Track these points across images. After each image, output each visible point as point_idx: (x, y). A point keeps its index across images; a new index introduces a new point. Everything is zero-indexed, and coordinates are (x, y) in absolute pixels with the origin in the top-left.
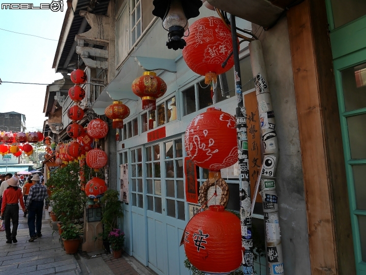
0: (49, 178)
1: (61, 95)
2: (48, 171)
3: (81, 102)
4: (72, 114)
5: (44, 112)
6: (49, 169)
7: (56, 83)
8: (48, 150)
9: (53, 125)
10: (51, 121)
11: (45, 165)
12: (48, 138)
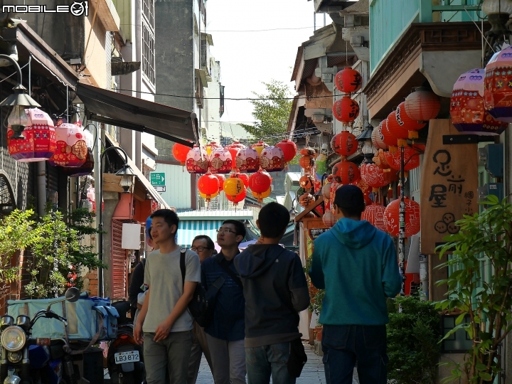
0: (310, 254)
1: (330, 65)
2: (309, 239)
3: (353, 123)
4: (338, 147)
5: (294, 78)
6: (311, 235)
7: (318, 38)
8: (307, 182)
9: (317, 114)
10: (311, 104)
11: (301, 224)
12: (306, 153)
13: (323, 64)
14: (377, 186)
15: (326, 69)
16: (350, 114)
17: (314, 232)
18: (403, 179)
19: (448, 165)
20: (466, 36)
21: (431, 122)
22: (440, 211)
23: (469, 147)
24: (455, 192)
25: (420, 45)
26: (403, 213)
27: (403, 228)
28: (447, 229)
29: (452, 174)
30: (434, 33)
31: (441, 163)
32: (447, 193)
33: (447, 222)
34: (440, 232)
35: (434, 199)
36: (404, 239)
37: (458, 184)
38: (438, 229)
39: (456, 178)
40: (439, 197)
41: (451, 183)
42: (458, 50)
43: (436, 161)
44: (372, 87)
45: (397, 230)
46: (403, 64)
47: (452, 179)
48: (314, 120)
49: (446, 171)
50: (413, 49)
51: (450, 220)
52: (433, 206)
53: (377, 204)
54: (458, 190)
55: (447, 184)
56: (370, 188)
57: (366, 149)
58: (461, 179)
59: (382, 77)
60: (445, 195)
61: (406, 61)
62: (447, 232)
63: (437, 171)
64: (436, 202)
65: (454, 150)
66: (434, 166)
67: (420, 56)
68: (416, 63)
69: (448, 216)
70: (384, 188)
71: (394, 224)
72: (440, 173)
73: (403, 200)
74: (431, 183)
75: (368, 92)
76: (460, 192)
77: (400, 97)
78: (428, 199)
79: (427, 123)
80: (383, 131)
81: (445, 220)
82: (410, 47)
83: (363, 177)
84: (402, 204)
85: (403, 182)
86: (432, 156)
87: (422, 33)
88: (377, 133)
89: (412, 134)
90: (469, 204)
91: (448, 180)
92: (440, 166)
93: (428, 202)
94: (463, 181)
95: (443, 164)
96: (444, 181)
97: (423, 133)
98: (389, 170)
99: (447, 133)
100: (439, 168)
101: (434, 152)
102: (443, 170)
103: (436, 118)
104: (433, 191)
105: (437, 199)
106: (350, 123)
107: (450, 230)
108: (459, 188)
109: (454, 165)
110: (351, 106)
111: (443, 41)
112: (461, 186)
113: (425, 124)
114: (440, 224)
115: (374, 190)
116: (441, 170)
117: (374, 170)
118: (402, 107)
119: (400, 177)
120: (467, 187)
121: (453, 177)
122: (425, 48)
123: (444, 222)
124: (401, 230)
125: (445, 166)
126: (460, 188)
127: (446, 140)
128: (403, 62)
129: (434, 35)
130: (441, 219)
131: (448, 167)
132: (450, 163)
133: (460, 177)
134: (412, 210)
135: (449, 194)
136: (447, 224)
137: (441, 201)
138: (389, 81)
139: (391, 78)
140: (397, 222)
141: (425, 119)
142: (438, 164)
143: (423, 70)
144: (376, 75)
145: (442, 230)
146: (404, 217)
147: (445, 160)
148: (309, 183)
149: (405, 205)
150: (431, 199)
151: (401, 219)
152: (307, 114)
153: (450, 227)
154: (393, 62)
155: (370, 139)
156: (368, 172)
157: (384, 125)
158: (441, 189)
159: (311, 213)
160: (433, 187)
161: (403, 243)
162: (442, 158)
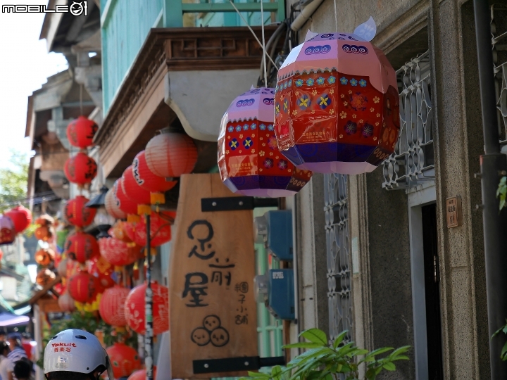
1: (66, 117)
3: (90, 185)
4: (72, 216)
6: (48, 319)
7: (51, 85)
8: (44, 257)
9: (55, 177)
10: (48, 165)
11: (37, 308)
12: (43, 223)
13: (57, 115)
14: (120, 263)
15: (61, 122)
16: (86, 175)
17: (52, 315)
18: (150, 258)
19: (210, 242)
20: (234, 47)
21: (184, 178)
22: (199, 313)
23: (240, 215)
24: (221, 283)
25: (164, 63)
26: (151, 303)
27: (151, 324)
28: (210, 340)
29: (216, 256)
30: (186, 44)
31: (200, 241)
32: (209, 284)
33: (210, 328)
34: (199, 345)
35: (189, 293)
36: (151, 338)
37: (225, 272)
38: (196, 339)
39: (222, 262)
40: (197, 292)
41: (215, 269)
42: (222, 69)
43: (191, 237)
44: (105, 135)
45: (142, 326)
46: (143, 96)
47: (216, 263)
48: (52, 184)
49: (207, 252)
50: (155, 71)
51: (214, 325)
52: (188, 306)
53: (121, 286)
54: (224, 281)
55: (208, 272)
56: (112, 267)
57: (100, 219)
58: (230, 263)
59: (116, 120)
60: (206, 288)
61: (146, 91)
62: (210, 344)
63: (193, 252)
64: (192, 298)
65: (219, 220)
66: (189, 244)
67: (166, 80)
68: (161, 89)
69: (210, 320)
70: (130, 267)
71: (138, 318)
72: (197, 255)
73: (150, 285)
74: (186, 270)
75: (101, 142)
76: (229, 283)
77: (140, 144)
78: (180, 295)
79: (178, 179)
80: (119, 194)
81: (207, 326)
82: (152, 68)
83: (103, 252)
84: (149, 291)
85: (149, 263)
86: (186, 229)
87: (168, 44)
88: (111, 199)
89: (156, 198)
90: (242, 301)
91: (211, 266)
92: (198, 244)
93: (181, 299)
94: (232, 266)
95: (202, 242)
96: (203, 267)
97: (172, 196)
98: (133, 244)
99: (208, 195)
100: (195, 247)
101: (188, 223)
102: (202, 249)
103: (191, 173)
104: (187, 283)
105: (194, 294)
106: (86, 186)
107: (214, 341)
108: (226, 277)
109: (219, 242)
110: (88, 164)
111: (198, 55)
112: (230, 274)
113: (176, 182)
114: (201, 332)
115: (117, 269)
116: (199, 251)
117: (116, 245)
118: (142, 159)
119: (146, 254)
120: (238, 275)
121: (217, 260)
122: (173, 66)
123: (204, 328)
124: (147, 326)
125: (206, 245)
126: (229, 278)
127: (206, 205)
128: (143, 92)
129: (185, 46)
130: (201, 325)
131: (210, 246)
132: (213, 240)
133: (228, 260)
134: (162, 299)
135: (212, 287)
136: (210, 332)
137: (201, 297)
138: (125, 123)
139: (128, 119)
140: (142, 316)
141: (176, 175)
142: (195, 242)
143: (170, 99)
144: (109, 117)
145: (201, 341)
146: (152, 308)
147: (205, 235)
148: (47, 258)
149: (154, 292)
150: (184, 295)
151: (148, 311)
152: (44, 176)
153: (214, 336)
154: (129, 95)
155: (103, 206)
156: (109, 247)
157: (120, 185)
158: (199, 279)
159: (50, 293)
160: (188, 276)
161: (152, 344)
162: (200, 232)
